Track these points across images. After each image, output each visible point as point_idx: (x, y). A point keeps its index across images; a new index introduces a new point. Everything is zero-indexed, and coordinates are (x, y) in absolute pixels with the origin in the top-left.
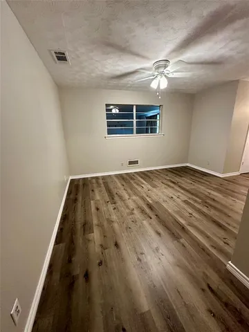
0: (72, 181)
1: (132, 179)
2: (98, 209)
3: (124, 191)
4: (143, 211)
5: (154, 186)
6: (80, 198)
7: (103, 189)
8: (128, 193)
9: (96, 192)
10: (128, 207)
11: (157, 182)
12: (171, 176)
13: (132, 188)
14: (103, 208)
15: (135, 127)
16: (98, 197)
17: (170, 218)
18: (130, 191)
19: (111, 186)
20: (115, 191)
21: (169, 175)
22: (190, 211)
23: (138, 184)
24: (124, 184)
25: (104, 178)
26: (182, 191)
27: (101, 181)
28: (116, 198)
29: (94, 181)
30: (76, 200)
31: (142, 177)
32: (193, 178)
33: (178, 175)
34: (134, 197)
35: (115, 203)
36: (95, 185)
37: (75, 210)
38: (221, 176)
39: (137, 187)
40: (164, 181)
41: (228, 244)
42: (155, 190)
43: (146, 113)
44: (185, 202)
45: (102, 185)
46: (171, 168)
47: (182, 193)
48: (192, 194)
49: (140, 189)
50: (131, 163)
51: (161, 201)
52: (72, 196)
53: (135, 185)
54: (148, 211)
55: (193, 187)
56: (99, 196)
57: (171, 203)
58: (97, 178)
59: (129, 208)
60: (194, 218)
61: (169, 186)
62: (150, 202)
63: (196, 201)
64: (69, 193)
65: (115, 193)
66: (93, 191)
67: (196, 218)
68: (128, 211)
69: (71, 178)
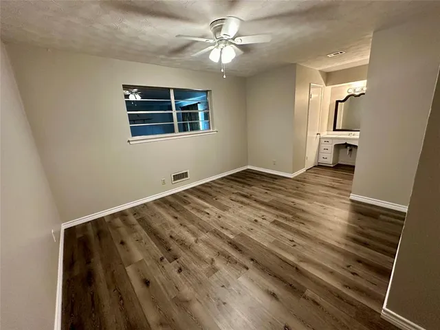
0: (70, 232)
1: (186, 203)
2: (147, 283)
3: (182, 229)
4: (228, 259)
5: (224, 208)
6: (99, 269)
7: (143, 233)
8: (189, 230)
9: (131, 242)
10: (200, 259)
11: (225, 200)
12: (237, 188)
13: (192, 220)
14: (158, 277)
15: (176, 122)
16: (138, 256)
17: (271, 256)
18: (191, 226)
19: (156, 225)
20: (166, 233)
21: (235, 186)
22: (290, 236)
23: (198, 211)
24: (177, 215)
25: (135, 211)
26: (264, 208)
27: (133, 219)
28: (174, 246)
29: (118, 221)
30: (89, 278)
31: (199, 197)
32: (264, 184)
33: (245, 183)
34: (204, 236)
35: (175, 259)
36: (123, 230)
37: (95, 303)
38: (292, 177)
39: (199, 215)
40: (234, 197)
41: (356, 274)
42: (227, 214)
43: (181, 101)
44: (275, 222)
45: (138, 227)
46: (231, 175)
47: (265, 211)
48: (277, 209)
49: (205, 218)
50: (177, 177)
51: (245, 232)
52: (77, 271)
53: (193, 212)
54: (235, 254)
55: (272, 198)
56: (139, 251)
57: (260, 231)
58: (122, 214)
59: (205, 261)
60: (300, 247)
61: (242, 203)
62: (231, 237)
63: (286, 218)
64: (69, 265)
65: (167, 237)
66: (122, 243)
67: (303, 246)
68: (205, 267)
69: (64, 226)
